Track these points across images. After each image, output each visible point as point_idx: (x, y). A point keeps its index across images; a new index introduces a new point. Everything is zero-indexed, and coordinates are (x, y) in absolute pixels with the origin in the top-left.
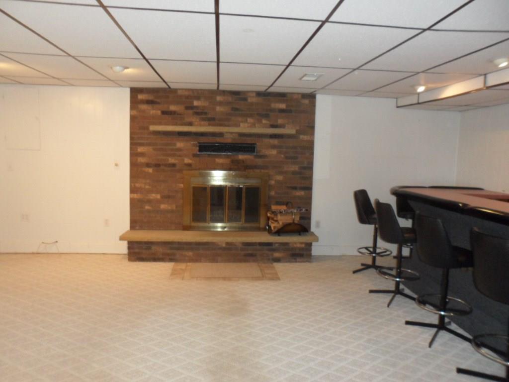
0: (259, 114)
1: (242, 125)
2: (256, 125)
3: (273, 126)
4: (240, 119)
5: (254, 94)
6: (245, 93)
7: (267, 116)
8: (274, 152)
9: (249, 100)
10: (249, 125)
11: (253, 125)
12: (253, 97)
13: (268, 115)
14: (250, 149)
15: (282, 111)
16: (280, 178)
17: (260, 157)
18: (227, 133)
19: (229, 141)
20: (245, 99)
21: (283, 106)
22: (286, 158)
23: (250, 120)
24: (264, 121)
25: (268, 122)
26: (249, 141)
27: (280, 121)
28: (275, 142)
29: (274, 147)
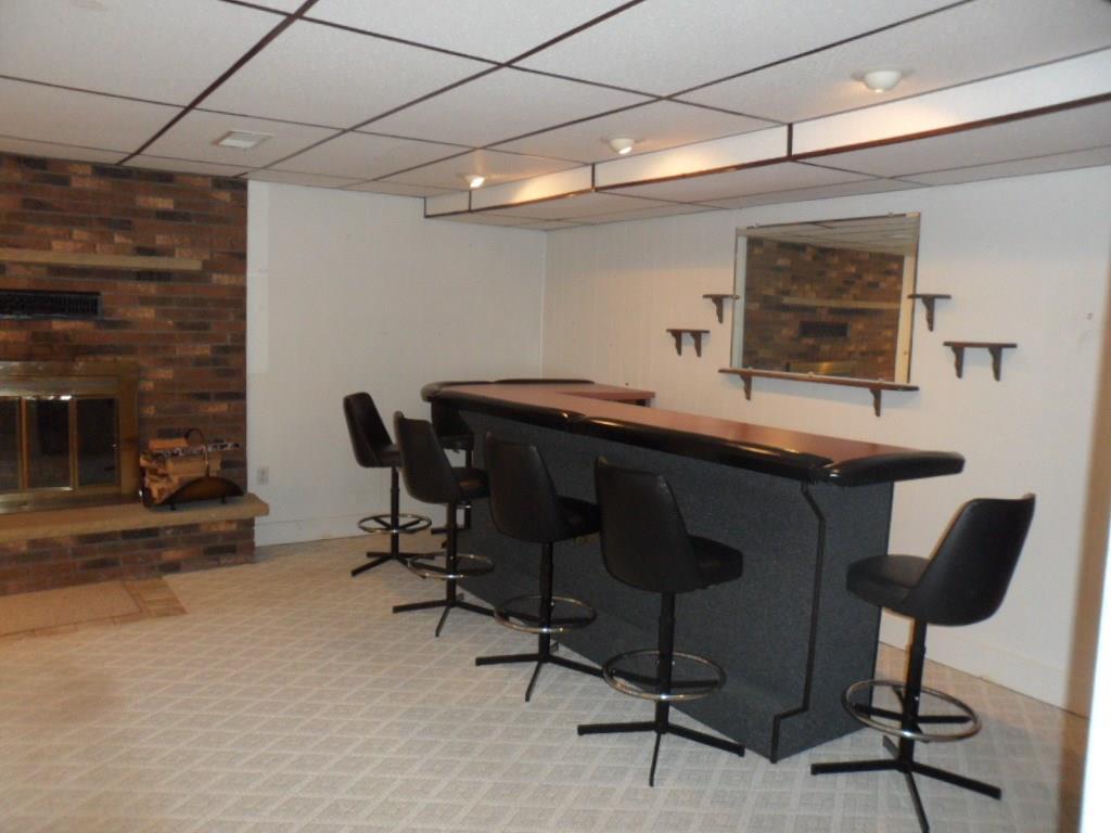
0: (102, 221)
1: (57, 245)
2: (98, 248)
3: (142, 251)
4: (50, 230)
5: (88, 170)
6: (63, 164)
7: (125, 226)
8: (148, 313)
9: (76, 184)
10: (79, 246)
11: (90, 247)
12: (83, 176)
13: (129, 222)
14: (84, 305)
15: (164, 215)
16: (166, 374)
17: (113, 324)
18: (15, 263)
19: (22, 284)
20: (64, 181)
21: (166, 204)
22: (180, 326)
23: (77, 233)
24: (118, 239)
25: (130, 241)
26: (81, 285)
27: (160, 240)
28: (152, 289)
29: (146, 301)
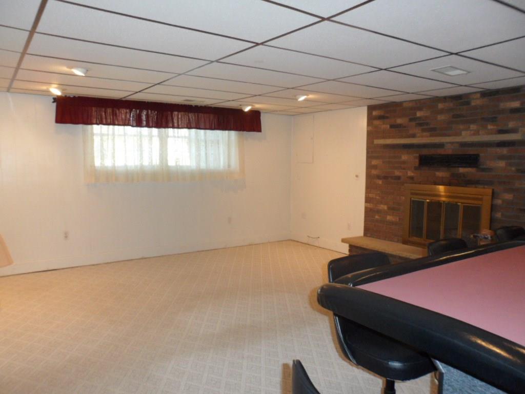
0: (483, 119)
1: (464, 133)
2: (480, 133)
3: (501, 132)
4: (461, 127)
5: (478, 95)
6: (467, 96)
7: (493, 120)
8: (502, 164)
9: (473, 104)
10: (472, 132)
11: (477, 133)
12: (477, 99)
13: (496, 118)
14: (471, 160)
15: (514, 111)
16: (508, 196)
17: (483, 170)
18: (447, 143)
19: (450, 152)
20: (468, 103)
21: (516, 104)
22: (518, 171)
23: (473, 127)
24: (490, 127)
25: (495, 127)
26: (471, 151)
27: (511, 125)
28: (505, 151)
29: (501, 158)
